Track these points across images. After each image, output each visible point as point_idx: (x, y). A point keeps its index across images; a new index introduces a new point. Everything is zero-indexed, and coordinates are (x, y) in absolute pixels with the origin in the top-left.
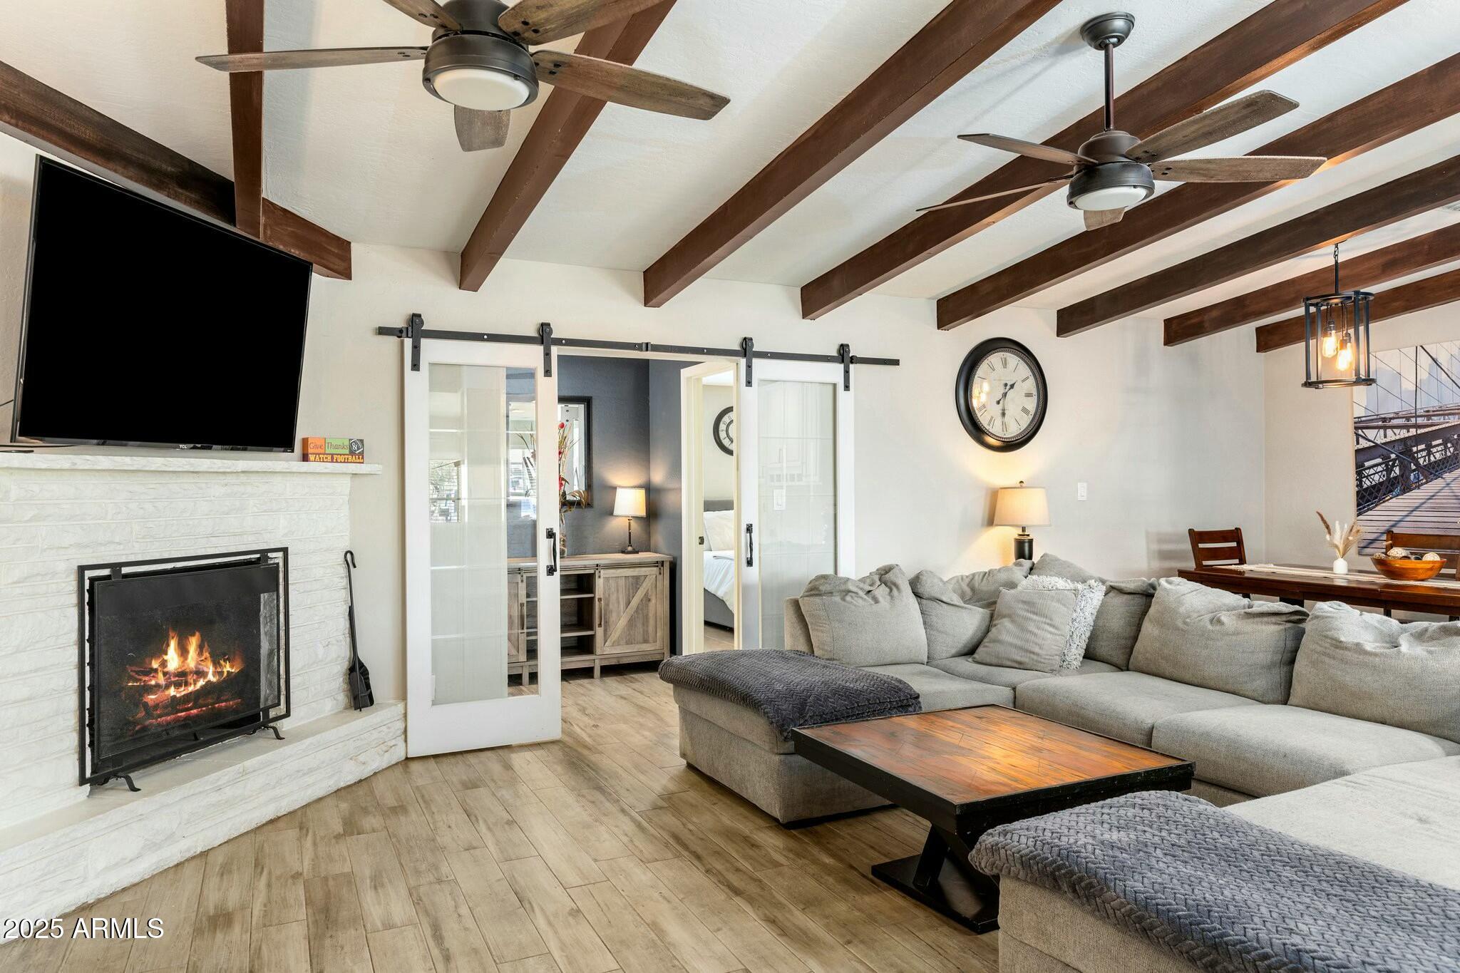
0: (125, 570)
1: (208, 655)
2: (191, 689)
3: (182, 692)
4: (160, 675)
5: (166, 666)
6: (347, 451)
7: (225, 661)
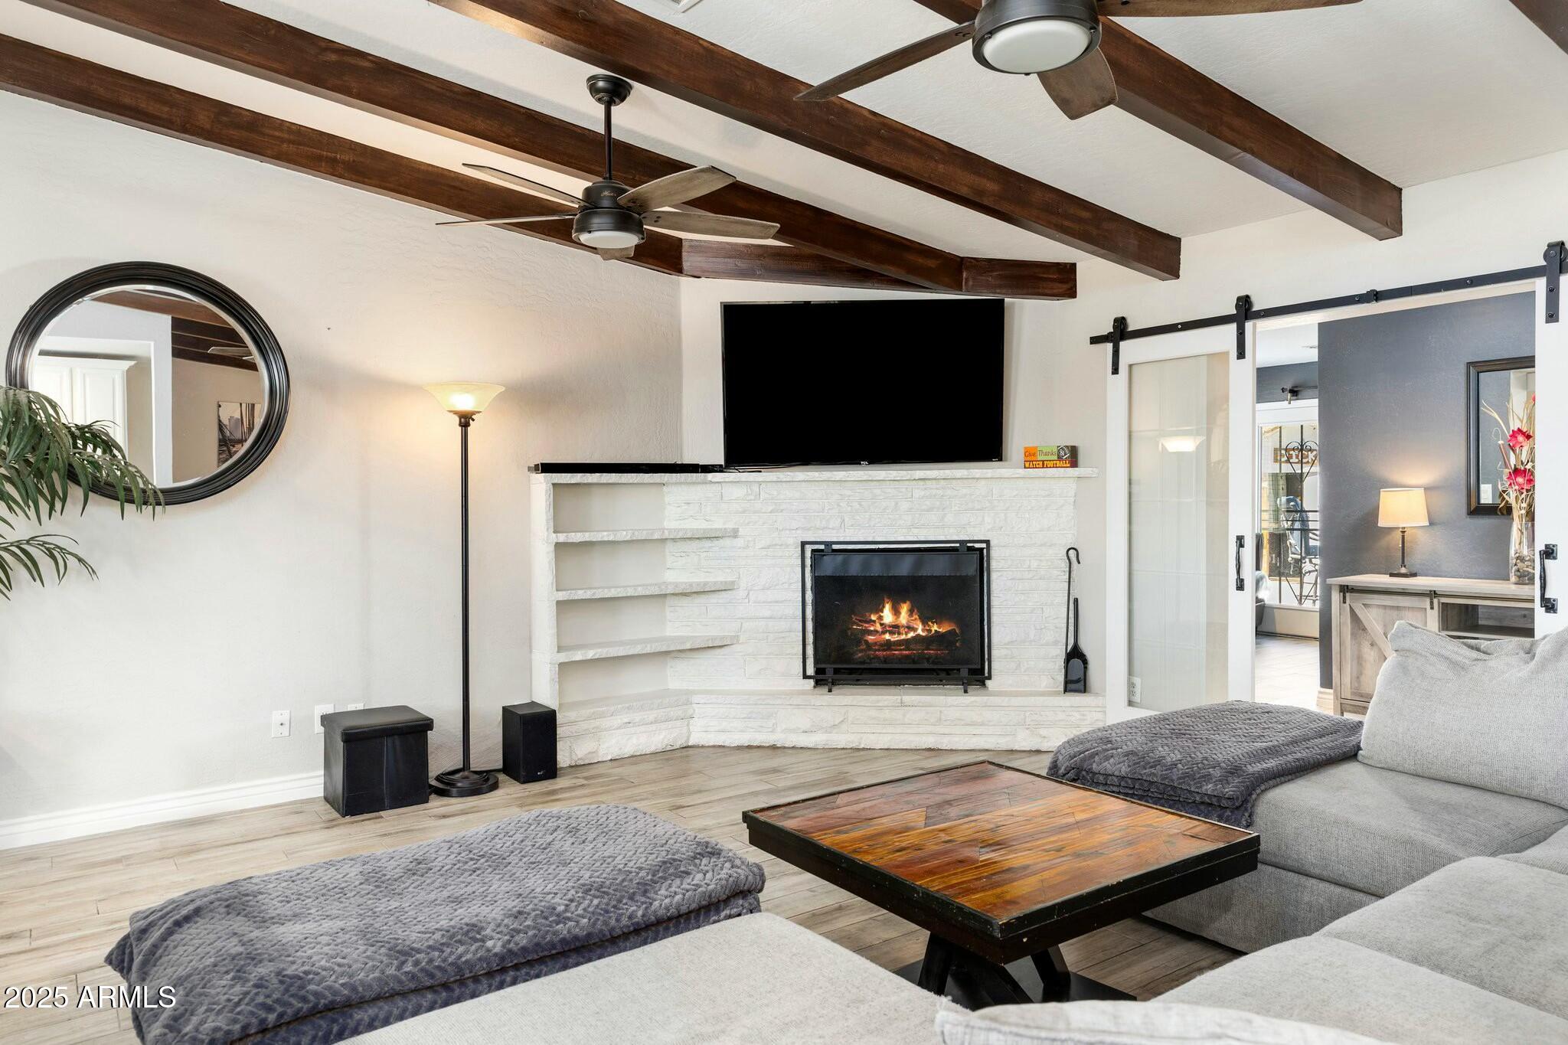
0: (835, 547)
1: (917, 617)
2: (903, 637)
3: (895, 638)
4: (878, 625)
5: (882, 620)
6: (1056, 458)
7: (933, 623)
